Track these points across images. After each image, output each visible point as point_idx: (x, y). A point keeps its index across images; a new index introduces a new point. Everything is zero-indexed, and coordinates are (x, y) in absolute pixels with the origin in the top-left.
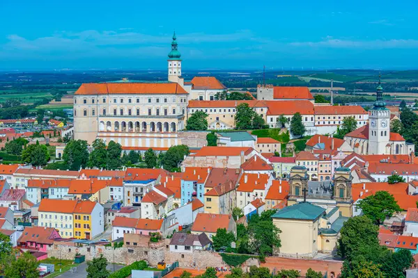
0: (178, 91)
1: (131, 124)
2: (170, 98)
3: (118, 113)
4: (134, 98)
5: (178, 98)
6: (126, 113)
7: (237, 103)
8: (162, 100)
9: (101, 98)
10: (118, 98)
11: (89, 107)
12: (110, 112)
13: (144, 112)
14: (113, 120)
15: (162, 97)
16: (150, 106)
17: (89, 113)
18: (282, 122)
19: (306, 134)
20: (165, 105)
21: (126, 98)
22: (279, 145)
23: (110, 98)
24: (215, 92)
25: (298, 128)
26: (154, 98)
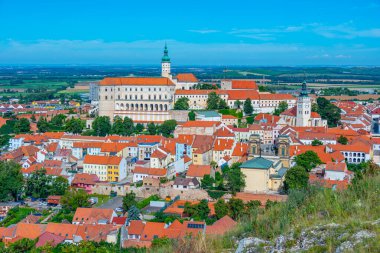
0: (168, 83)
1: (137, 105)
2: (163, 88)
3: (128, 98)
4: (139, 88)
5: (169, 88)
6: (134, 98)
7: (208, 91)
8: (158, 90)
9: (116, 88)
10: (128, 87)
11: (109, 94)
12: (123, 97)
13: (146, 97)
14: (125, 103)
15: (157, 88)
16: (150, 93)
17: (109, 98)
18: (238, 104)
19: (254, 113)
20: (160, 93)
21: (134, 88)
22: (236, 120)
23: (123, 88)
24: (193, 84)
25: (249, 109)
26: (152, 88)
